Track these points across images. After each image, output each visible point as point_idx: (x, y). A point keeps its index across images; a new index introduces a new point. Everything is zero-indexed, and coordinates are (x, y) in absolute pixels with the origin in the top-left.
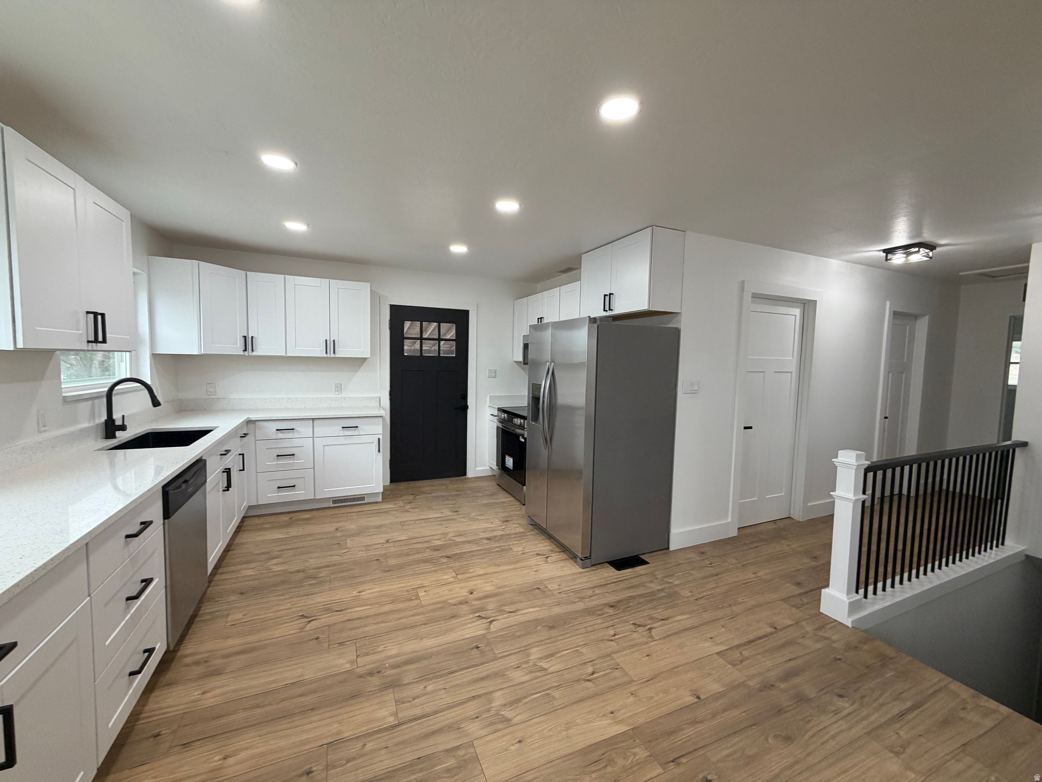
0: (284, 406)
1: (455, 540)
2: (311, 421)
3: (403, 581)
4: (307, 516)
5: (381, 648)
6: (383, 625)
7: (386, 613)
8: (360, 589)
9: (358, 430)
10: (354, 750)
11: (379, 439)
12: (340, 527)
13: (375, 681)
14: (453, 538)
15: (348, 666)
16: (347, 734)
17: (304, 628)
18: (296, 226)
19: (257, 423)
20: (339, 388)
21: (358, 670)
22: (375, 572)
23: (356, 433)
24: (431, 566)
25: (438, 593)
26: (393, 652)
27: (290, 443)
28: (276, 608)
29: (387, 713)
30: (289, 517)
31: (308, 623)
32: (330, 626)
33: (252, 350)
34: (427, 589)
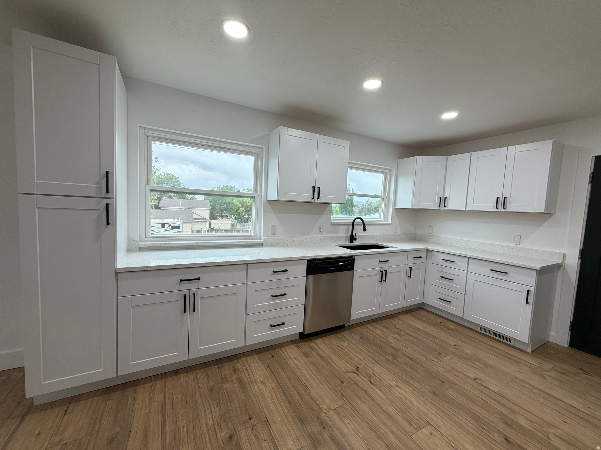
0: (469, 247)
1: (550, 439)
2: (467, 259)
3: (431, 410)
4: (452, 326)
5: (347, 421)
6: (371, 414)
7: (385, 412)
8: (400, 385)
9: (508, 276)
10: (262, 435)
11: (528, 291)
12: (459, 346)
13: (316, 428)
14: (551, 436)
15: (325, 407)
16: (273, 427)
17: (348, 372)
18: (450, 115)
19: (433, 253)
20: (519, 239)
21: (323, 414)
22: (427, 386)
23: (505, 277)
24: (474, 427)
25: (437, 446)
26: (346, 431)
27: (452, 271)
28: (358, 355)
29: (290, 446)
30: (441, 321)
31: (353, 373)
32: (355, 383)
33: (445, 206)
34: (435, 433)
